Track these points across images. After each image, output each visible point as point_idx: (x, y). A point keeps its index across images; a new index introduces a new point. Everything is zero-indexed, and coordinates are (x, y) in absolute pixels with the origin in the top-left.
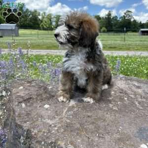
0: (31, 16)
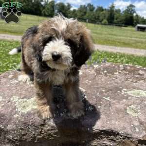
0: (33, 1)
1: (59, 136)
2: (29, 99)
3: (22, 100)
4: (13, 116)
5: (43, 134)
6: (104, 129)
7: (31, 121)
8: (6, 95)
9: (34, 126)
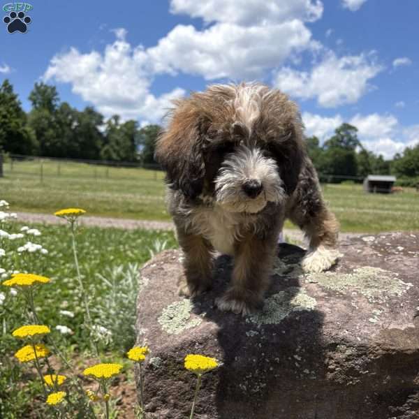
0: (75, 124)
1: (373, 374)
5: (332, 371)
7: (299, 339)
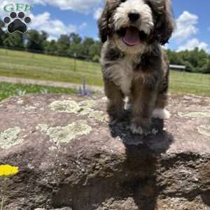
1: (121, 170)
2: (64, 126)
3: (54, 128)
4: (47, 148)
5: (98, 169)
6: (181, 151)
7: (79, 152)
8: (25, 124)
9: (84, 158)
